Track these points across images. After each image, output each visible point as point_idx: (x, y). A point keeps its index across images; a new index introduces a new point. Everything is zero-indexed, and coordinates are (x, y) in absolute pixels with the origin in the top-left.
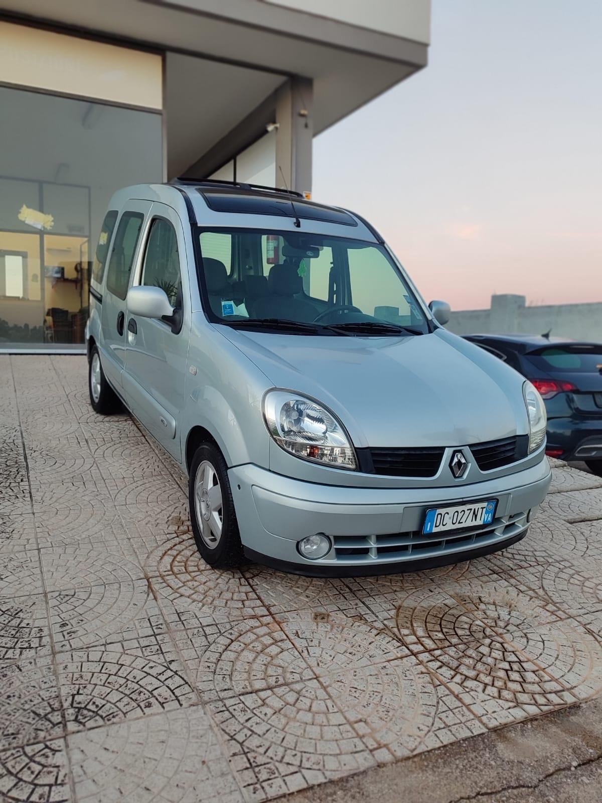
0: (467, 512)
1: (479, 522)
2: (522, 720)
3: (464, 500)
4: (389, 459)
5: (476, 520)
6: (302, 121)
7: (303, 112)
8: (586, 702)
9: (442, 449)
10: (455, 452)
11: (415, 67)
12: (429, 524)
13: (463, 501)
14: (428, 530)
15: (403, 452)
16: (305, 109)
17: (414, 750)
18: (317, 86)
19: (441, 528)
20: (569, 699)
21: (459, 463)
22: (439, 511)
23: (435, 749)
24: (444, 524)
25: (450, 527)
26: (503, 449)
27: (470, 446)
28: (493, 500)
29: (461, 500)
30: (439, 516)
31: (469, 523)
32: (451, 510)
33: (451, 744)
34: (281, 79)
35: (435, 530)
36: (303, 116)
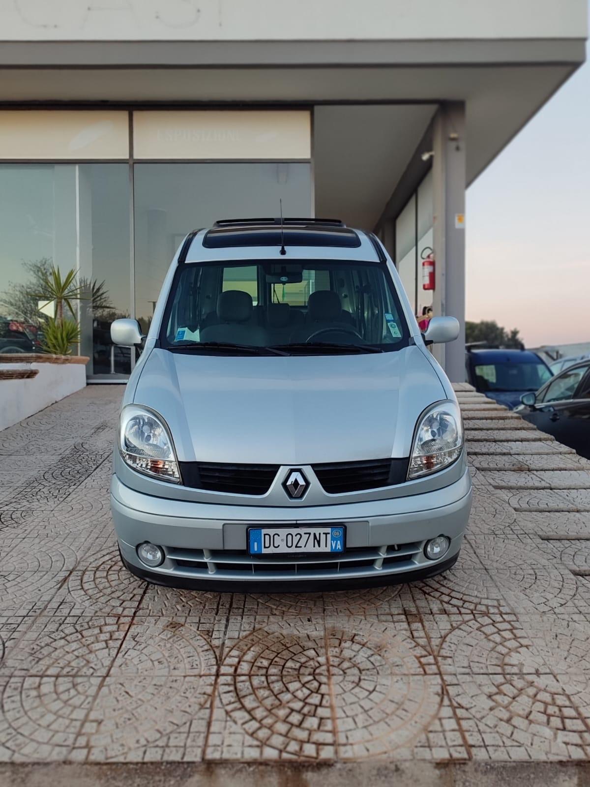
0: (305, 537)
1: (323, 549)
2: (249, 760)
3: (298, 522)
4: (217, 474)
5: (319, 546)
6: (453, 145)
7: (453, 135)
8: (345, 763)
9: (277, 467)
10: (292, 471)
11: (574, 66)
12: (256, 544)
13: (297, 524)
14: (256, 549)
15: (231, 468)
16: (455, 132)
17: (112, 757)
18: (470, 108)
19: (271, 550)
20: (327, 753)
21: (296, 483)
22: (264, 531)
23: (131, 763)
24: (276, 545)
25: (283, 549)
26: (366, 472)
27: (313, 466)
28: (340, 526)
29: (295, 522)
30: (267, 537)
31: (311, 548)
32: (283, 532)
33: (152, 763)
34: (433, 108)
35: (264, 551)
36: (453, 139)
